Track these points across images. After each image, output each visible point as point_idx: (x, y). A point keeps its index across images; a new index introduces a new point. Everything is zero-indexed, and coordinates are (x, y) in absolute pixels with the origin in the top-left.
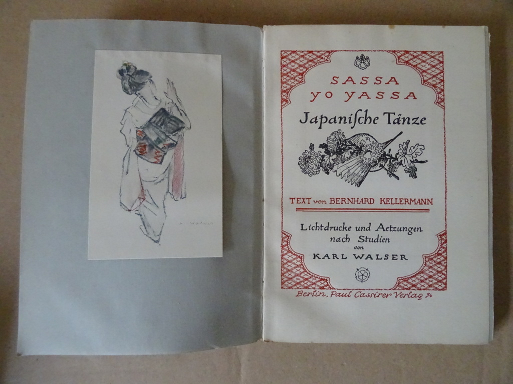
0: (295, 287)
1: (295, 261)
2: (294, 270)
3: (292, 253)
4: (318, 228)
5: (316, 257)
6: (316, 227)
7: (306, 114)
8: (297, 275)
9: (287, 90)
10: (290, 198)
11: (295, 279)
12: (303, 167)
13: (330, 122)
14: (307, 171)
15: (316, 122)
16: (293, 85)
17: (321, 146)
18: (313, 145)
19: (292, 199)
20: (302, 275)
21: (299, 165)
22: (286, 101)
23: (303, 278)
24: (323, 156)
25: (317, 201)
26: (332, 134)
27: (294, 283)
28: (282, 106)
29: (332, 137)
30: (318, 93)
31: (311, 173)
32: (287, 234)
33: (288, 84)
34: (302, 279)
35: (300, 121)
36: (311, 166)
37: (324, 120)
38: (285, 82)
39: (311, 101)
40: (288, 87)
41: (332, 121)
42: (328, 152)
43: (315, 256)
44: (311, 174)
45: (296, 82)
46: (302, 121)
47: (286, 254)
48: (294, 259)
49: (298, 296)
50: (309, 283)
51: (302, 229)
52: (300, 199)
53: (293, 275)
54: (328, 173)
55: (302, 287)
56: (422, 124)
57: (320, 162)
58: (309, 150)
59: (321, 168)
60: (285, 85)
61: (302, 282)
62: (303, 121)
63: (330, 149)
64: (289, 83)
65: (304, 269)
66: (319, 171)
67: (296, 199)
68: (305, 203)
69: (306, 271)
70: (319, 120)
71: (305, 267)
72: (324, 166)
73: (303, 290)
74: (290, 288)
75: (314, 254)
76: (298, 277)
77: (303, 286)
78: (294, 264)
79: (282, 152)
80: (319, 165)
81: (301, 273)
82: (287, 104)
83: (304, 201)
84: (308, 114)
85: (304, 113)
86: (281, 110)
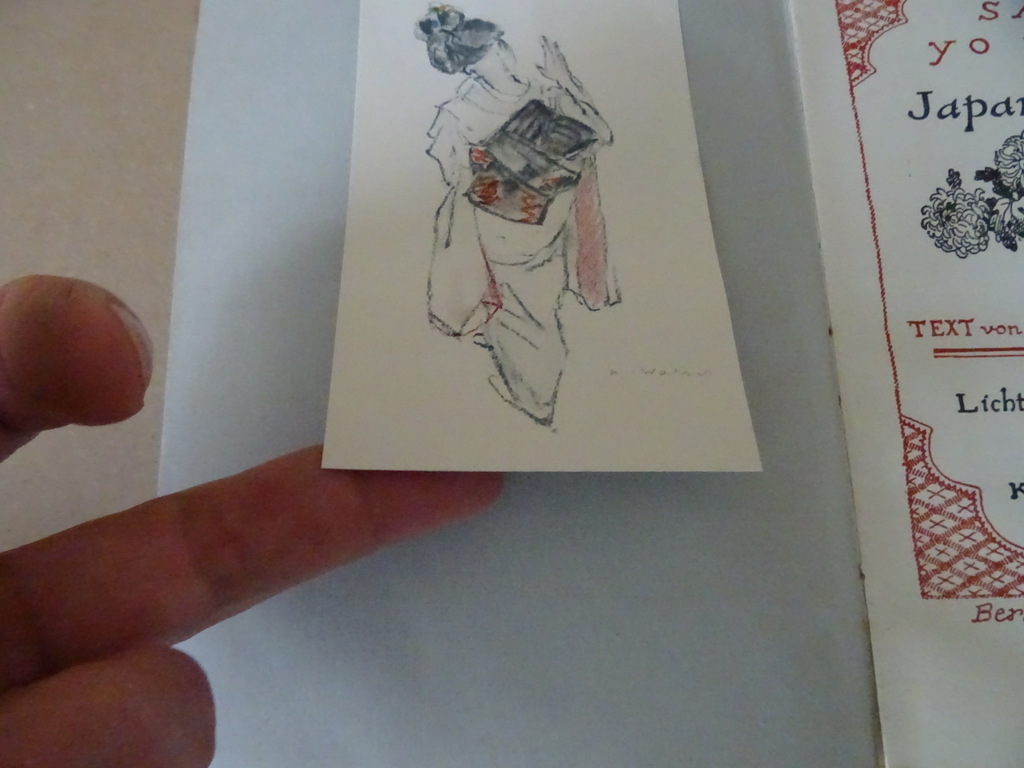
0: (965, 592)
1: (953, 509)
2: (955, 538)
3: (942, 484)
4: (1010, 405)
5: (1019, 493)
6: (1005, 402)
7: (925, 96)
8: (967, 553)
9: (859, 42)
10: (911, 323)
11: (960, 566)
12: (938, 234)
13: (993, 112)
14: (950, 242)
15: (955, 115)
16: (873, 28)
17: (983, 175)
18: (958, 174)
19: (917, 324)
20: (983, 552)
21: (925, 227)
22: (863, 68)
23: (985, 560)
24: (991, 202)
25: (992, 329)
26: (1007, 143)
27: (958, 581)
28: (851, 81)
29: (1009, 150)
30: (949, 43)
31: (963, 250)
32: (917, 425)
33: (860, 29)
34: (982, 566)
35: (911, 114)
36: (960, 228)
37: (977, 108)
38: (852, 25)
39: (933, 64)
40: (862, 35)
41: (998, 111)
42: (1003, 190)
43: (1015, 491)
44: (964, 251)
45: (881, 23)
46: (915, 114)
47: (922, 487)
48: (949, 503)
49: (977, 620)
50: (1008, 579)
51: (962, 410)
52: (940, 322)
53: (953, 552)
54: (1013, 247)
55: (985, 592)
57: (984, 219)
58: (948, 188)
59: (991, 234)
60: (851, 32)
61: (983, 574)
62: (919, 111)
63: (1007, 181)
64: (863, 25)
65: (984, 531)
66: (986, 243)
67: (928, 324)
68: (956, 334)
69: (993, 540)
70: (962, 110)
71: (987, 525)
72: (998, 227)
73: (991, 600)
74: (948, 595)
75: (1012, 485)
76: (968, 560)
77: (989, 587)
78: (952, 517)
79: (869, 197)
80: (982, 227)
81: (978, 547)
82: (865, 76)
83: (952, 329)
84: (929, 95)
85: (918, 93)
86: (851, 89)
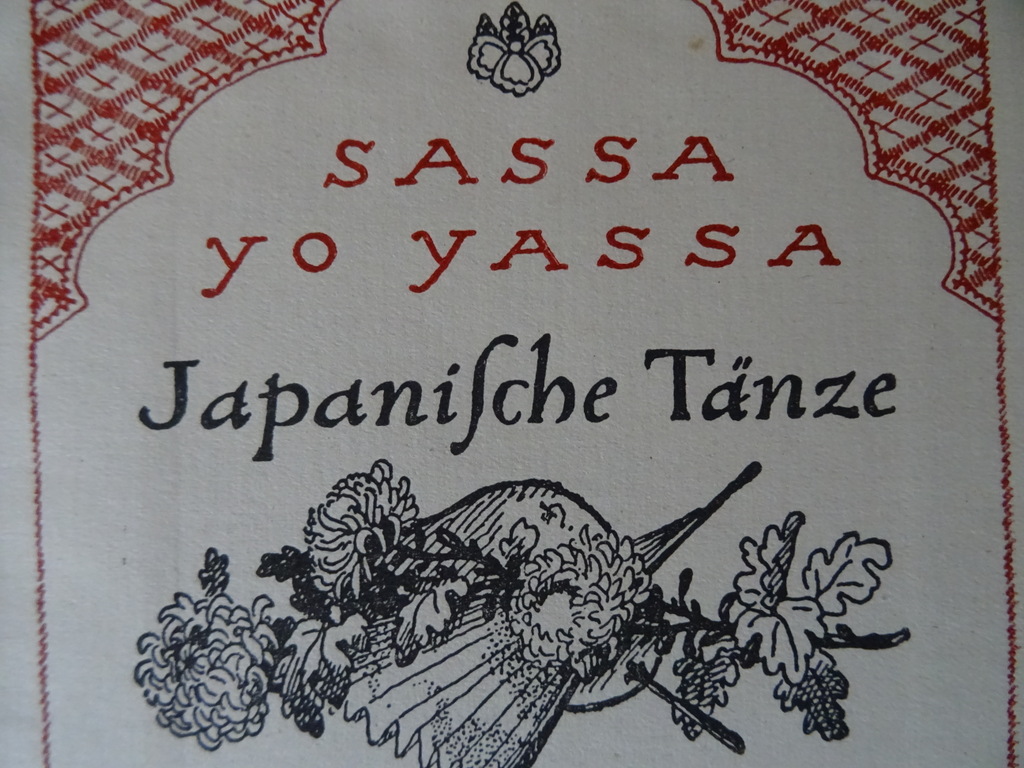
7: (180, 369)
9: (66, 227)
12: (165, 698)
13: (321, 419)
14: (188, 717)
15: (238, 419)
16: (102, 194)
17: (273, 565)
18: (224, 560)
21: (140, 681)
22: (60, 295)
24: (284, 628)
26: (336, 493)
28: (36, 324)
29: (339, 508)
30: (250, 241)
31: (213, 733)
33: (73, 193)
35: (144, 415)
36: (213, 685)
37: (287, 404)
38: (58, 183)
39: (208, 293)
40: (76, 208)
41: (332, 413)
42: (311, 601)
44: (215, 735)
45: (120, 181)
46: (155, 418)
54: (315, 729)
56: (876, 413)
57: (264, 666)
58: (198, 592)
59: (274, 700)
60: (55, 199)
62: (162, 412)
63: (324, 580)
64: (82, 184)
66: (262, 717)
70: (256, 407)
72: (290, 684)
79: (40, 603)
80: (257, 683)
82: (63, 314)
84: (190, 369)
85: (167, 365)
86: (32, 348)
